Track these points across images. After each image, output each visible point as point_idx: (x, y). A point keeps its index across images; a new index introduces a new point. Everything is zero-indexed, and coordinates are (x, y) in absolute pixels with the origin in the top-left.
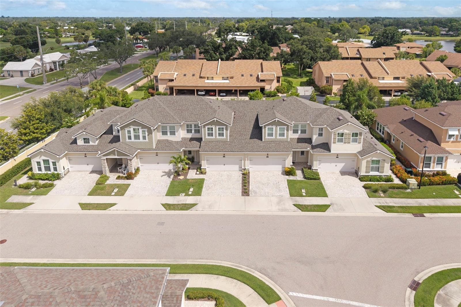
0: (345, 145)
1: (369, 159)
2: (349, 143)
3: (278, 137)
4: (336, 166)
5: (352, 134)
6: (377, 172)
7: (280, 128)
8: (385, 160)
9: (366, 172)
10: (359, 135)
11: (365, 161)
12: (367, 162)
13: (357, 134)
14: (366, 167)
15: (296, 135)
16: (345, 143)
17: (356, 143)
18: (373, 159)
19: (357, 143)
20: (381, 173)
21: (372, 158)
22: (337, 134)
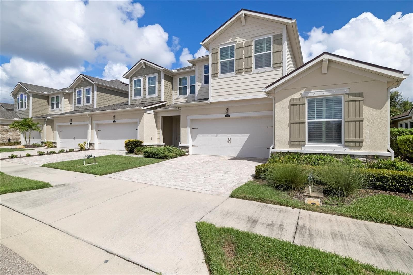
0: (239, 77)
1: (297, 95)
2: (248, 70)
3: (147, 96)
4: (229, 141)
5: (253, 44)
6: (335, 145)
7: (149, 78)
8: (361, 95)
9: (292, 143)
10: (274, 43)
11: (286, 102)
12: (291, 105)
13: (268, 41)
14: (291, 123)
15: (184, 98)
16: (239, 71)
17: (268, 69)
18: (310, 95)
19: (270, 68)
20: (350, 147)
21: (308, 90)
22: (219, 51)
